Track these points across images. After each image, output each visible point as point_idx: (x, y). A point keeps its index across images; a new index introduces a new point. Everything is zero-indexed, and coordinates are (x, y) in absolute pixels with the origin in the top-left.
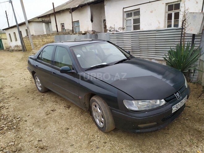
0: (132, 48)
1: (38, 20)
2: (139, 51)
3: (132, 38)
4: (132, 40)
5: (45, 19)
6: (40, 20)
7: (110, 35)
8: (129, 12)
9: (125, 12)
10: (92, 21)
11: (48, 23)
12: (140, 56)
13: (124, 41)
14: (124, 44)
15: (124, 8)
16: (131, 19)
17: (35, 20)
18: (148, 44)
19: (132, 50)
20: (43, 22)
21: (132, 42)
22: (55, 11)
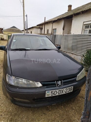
0: (72, 47)
1: (37, 27)
2: (76, 49)
3: (73, 40)
4: (73, 41)
5: (40, 26)
6: (38, 27)
7: (62, 36)
8: (87, 25)
9: (85, 25)
10: (63, 29)
11: (41, 29)
12: (76, 53)
13: (68, 41)
14: (68, 43)
15: (84, 22)
16: (87, 30)
17: (36, 27)
18: (82, 45)
19: (72, 48)
20: (39, 28)
21: (72, 42)
22: (45, 22)
